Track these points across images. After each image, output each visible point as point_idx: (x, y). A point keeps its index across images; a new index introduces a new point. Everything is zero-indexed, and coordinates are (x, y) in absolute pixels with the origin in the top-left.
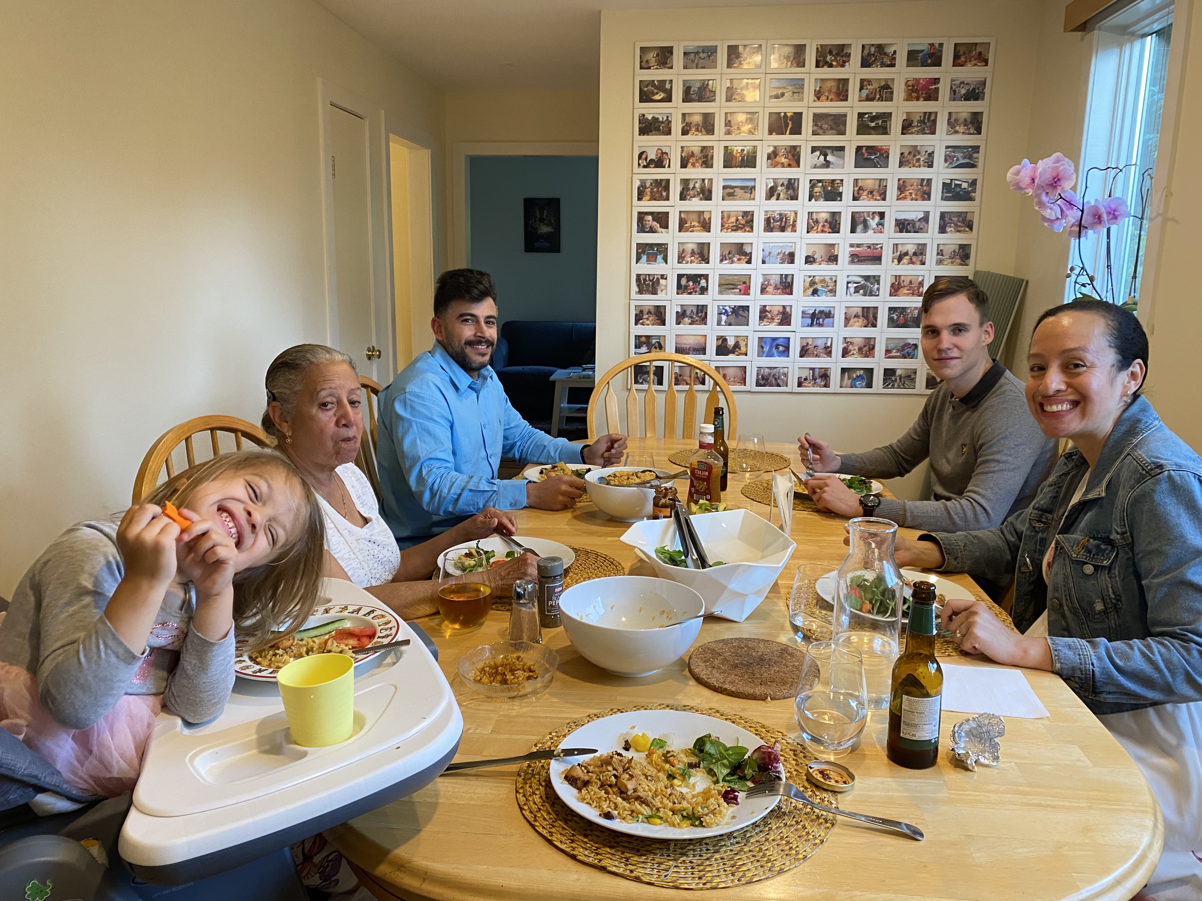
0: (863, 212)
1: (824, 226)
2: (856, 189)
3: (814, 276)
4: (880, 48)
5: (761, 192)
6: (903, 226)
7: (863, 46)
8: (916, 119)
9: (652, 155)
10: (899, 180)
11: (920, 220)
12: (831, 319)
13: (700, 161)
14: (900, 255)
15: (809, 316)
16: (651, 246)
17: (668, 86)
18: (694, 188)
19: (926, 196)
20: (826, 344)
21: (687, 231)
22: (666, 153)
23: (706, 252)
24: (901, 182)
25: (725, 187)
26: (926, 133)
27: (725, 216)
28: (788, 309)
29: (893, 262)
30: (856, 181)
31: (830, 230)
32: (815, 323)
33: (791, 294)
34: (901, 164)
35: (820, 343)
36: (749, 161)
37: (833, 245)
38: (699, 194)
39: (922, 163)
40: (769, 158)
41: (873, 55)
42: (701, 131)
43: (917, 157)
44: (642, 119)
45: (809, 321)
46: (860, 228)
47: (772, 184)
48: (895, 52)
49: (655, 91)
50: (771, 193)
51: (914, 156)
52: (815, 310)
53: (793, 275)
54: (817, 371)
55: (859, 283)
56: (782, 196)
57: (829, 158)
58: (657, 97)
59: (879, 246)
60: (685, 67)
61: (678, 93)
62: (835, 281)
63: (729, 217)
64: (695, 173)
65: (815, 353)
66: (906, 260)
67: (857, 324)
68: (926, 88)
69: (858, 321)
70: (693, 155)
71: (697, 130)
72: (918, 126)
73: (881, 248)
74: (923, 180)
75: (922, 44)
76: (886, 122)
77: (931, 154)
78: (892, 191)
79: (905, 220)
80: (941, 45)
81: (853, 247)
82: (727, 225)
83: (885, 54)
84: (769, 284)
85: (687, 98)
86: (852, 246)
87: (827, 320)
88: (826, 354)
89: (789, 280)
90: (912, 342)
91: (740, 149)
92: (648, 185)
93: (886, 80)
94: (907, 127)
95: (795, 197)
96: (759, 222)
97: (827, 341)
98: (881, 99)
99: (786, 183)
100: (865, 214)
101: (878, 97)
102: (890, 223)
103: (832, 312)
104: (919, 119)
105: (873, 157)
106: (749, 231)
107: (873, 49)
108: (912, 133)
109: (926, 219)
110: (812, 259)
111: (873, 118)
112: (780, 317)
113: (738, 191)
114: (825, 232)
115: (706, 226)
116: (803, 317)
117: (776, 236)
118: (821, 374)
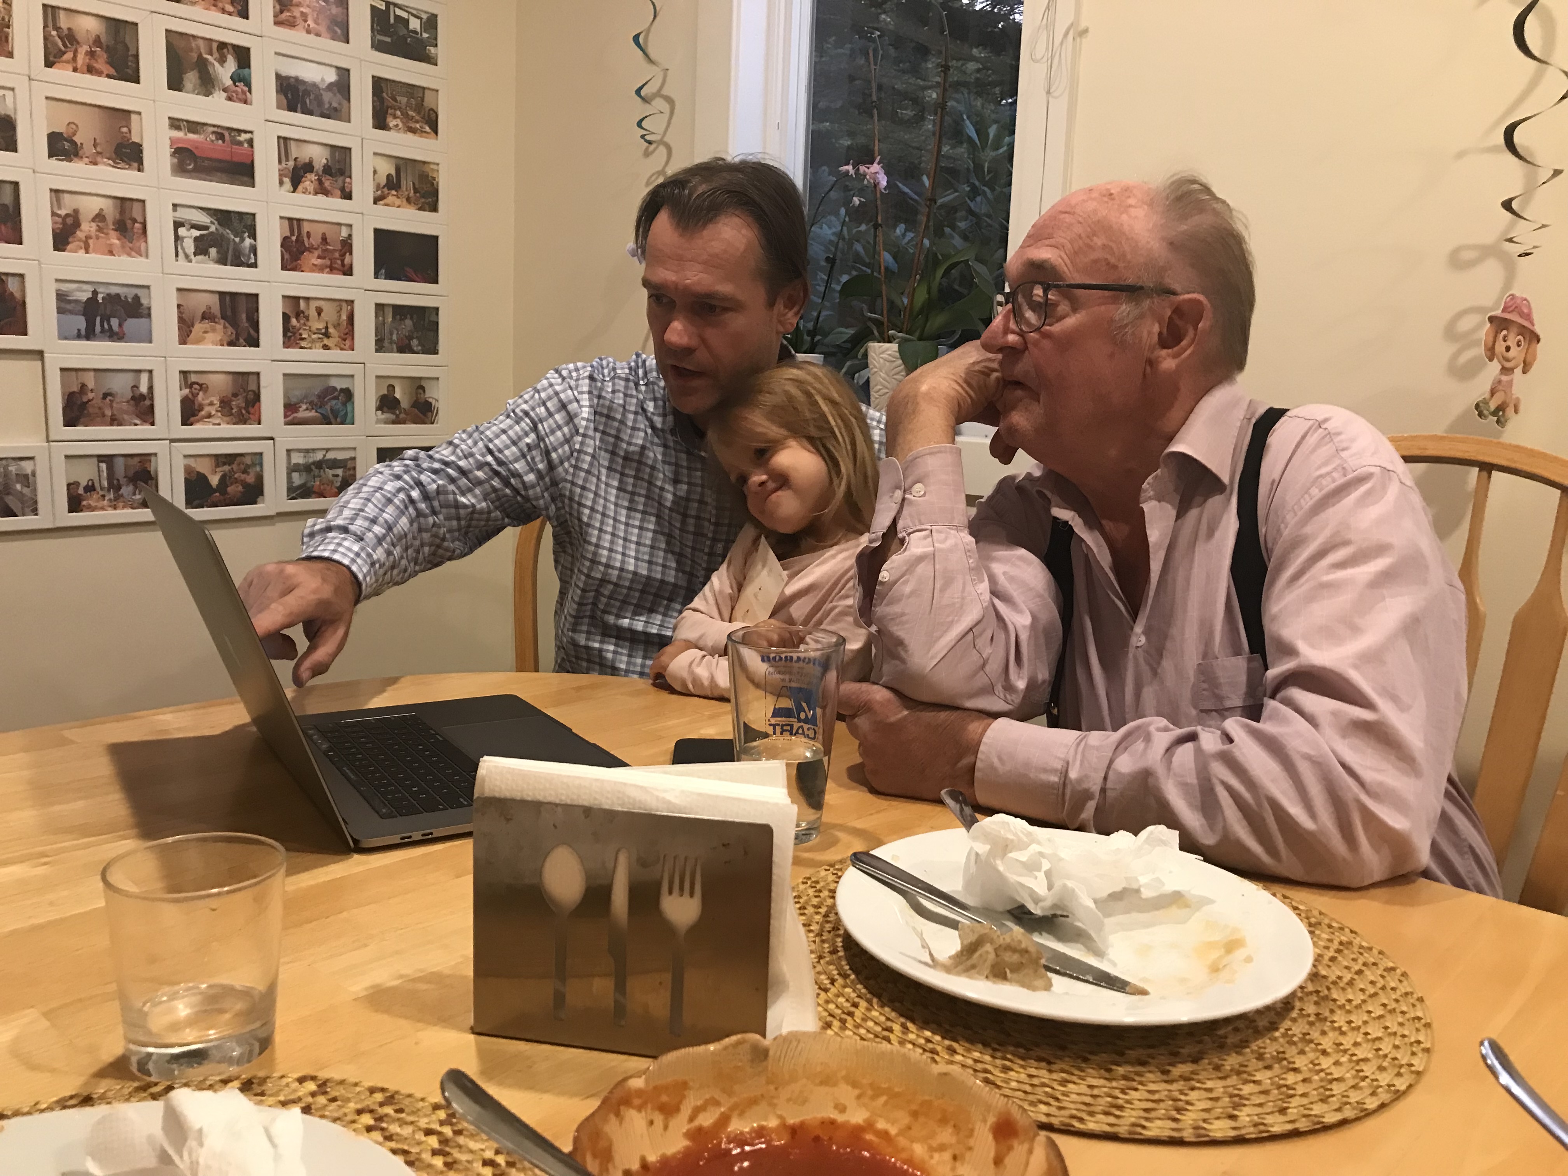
1: (91, 54)
6: (294, 94)
12: (143, 321)
14: (295, 168)
15: (80, 308)
19: (339, 29)
20: (136, 387)
29: (281, 183)
31: (112, 71)
32: (98, 328)
35: (120, 386)
37: (125, 114)
45: (80, 322)
46: (191, 78)
52: (95, 293)
53: (15, 187)
54: (120, 464)
55: (206, 228)
59: (244, 137)
65: (108, 413)
67: (209, 336)
69: (214, 330)
73: (251, 142)
79: (297, 79)
81: (178, 128)
86: (175, 123)
87: (131, 324)
88: (138, 416)
90: (339, 384)
97: (138, 380)
102: (263, 80)
103: (144, 301)
110: (67, 145)
114: (99, 73)
116: (60, 311)
118: (131, 473)
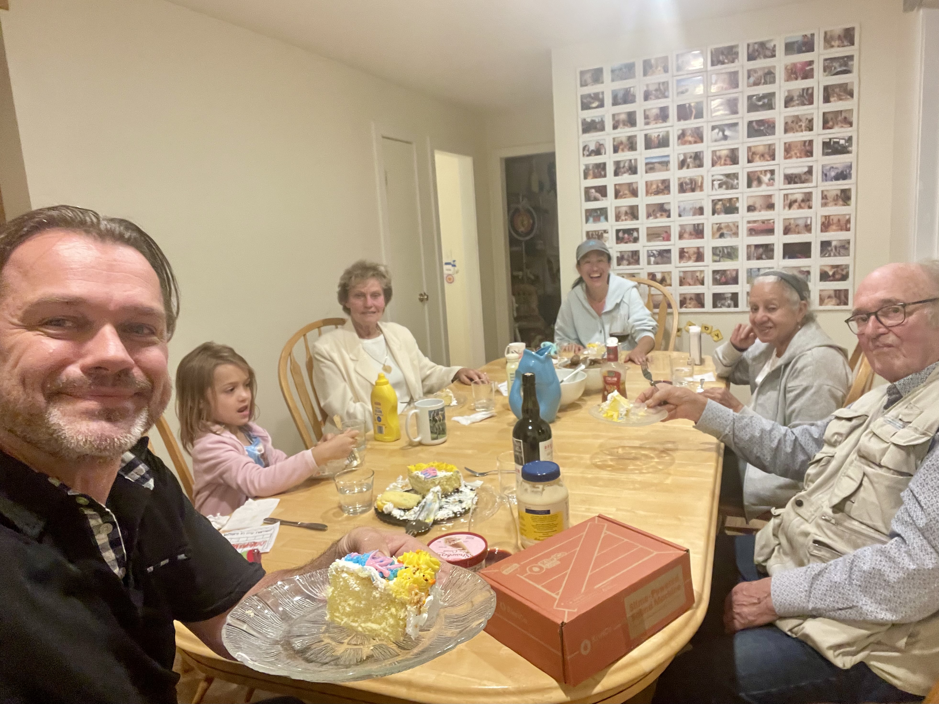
0: (756, 171)
2: (750, 154)
3: (720, 224)
4: (762, 45)
5: (674, 164)
6: (790, 179)
7: (748, 45)
8: (796, 95)
9: (592, 147)
10: (785, 143)
11: (805, 173)
12: (736, 254)
13: (628, 147)
16: (595, 210)
17: (601, 96)
18: (624, 167)
19: (809, 153)
21: (621, 197)
22: (602, 144)
23: (636, 211)
24: (787, 145)
25: (647, 164)
26: (805, 105)
27: (648, 185)
28: (701, 250)
29: (784, 208)
30: (749, 148)
33: (703, 237)
34: (786, 131)
36: (664, 142)
37: (734, 199)
38: (628, 171)
39: (803, 128)
40: (679, 138)
41: (757, 51)
42: (627, 125)
43: (800, 124)
44: (584, 122)
46: (755, 183)
47: (682, 157)
48: (775, 46)
49: (592, 101)
50: (682, 164)
51: (797, 123)
53: (703, 224)
54: (727, 296)
56: (691, 165)
57: (727, 133)
58: (594, 105)
59: (772, 196)
60: (613, 80)
61: (608, 100)
62: (738, 226)
63: (652, 185)
64: (625, 156)
66: (795, 206)
68: (803, 69)
70: (621, 143)
71: (624, 125)
72: (798, 100)
73: (773, 198)
74: (805, 142)
75: (797, 36)
76: (771, 100)
77: (811, 121)
78: (780, 152)
79: (792, 174)
80: (813, 35)
82: (650, 191)
83: (767, 48)
84: (685, 232)
85: (615, 103)
86: (749, 198)
89: (701, 227)
90: (805, 269)
91: (656, 135)
92: (591, 167)
93: (769, 68)
94: (788, 102)
95: (701, 165)
96: (674, 187)
97: (733, 272)
98: (765, 83)
99: (693, 155)
100: (759, 173)
101: (763, 81)
102: (779, 178)
103: (737, 249)
104: (798, 93)
105: (762, 128)
106: (668, 194)
107: (756, 46)
108: (793, 106)
109: (810, 171)
111: (760, 99)
112: (695, 256)
113: (657, 166)
115: (634, 193)
116: (713, 255)
117: (689, 195)
